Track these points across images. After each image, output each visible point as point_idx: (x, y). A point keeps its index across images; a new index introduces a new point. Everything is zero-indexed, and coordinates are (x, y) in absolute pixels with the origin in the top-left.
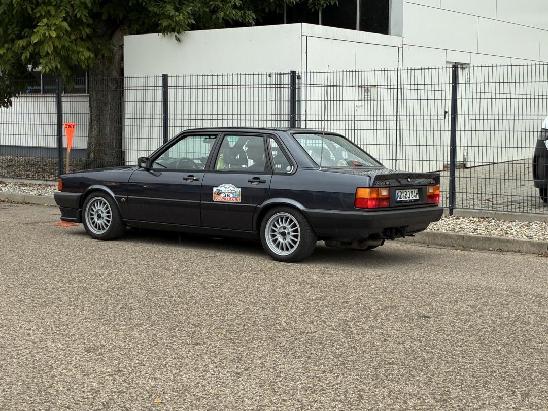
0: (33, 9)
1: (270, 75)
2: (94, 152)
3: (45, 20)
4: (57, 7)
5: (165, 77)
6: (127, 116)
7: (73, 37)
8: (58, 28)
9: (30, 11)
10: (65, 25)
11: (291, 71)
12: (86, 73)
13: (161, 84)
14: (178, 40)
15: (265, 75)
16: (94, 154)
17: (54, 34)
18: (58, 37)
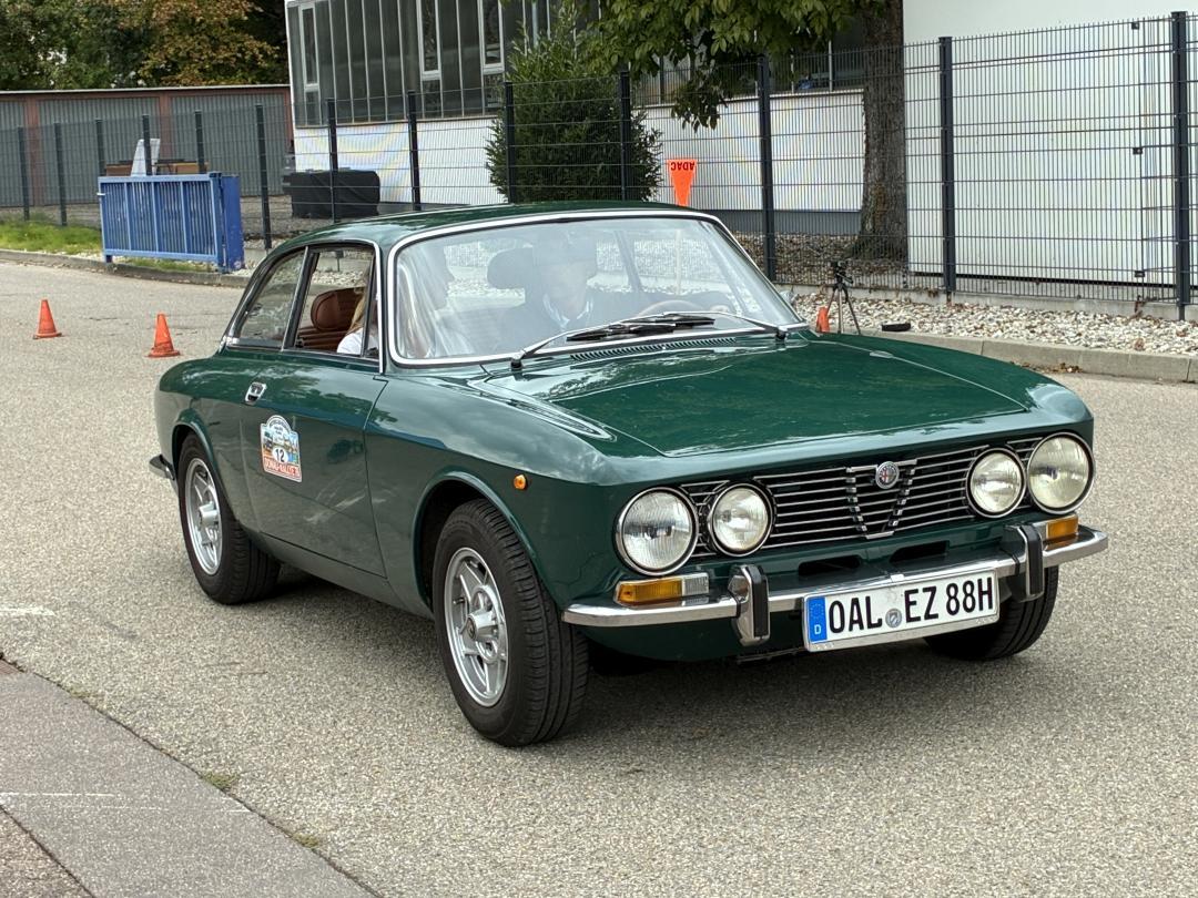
1: (1135, 26)
2: (874, 218)
5: (945, 44)
6: (909, 134)
11: (1173, 13)
12: (830, 44)
13: (937, 62)
15: (1126, 26)
16: (874, 223)
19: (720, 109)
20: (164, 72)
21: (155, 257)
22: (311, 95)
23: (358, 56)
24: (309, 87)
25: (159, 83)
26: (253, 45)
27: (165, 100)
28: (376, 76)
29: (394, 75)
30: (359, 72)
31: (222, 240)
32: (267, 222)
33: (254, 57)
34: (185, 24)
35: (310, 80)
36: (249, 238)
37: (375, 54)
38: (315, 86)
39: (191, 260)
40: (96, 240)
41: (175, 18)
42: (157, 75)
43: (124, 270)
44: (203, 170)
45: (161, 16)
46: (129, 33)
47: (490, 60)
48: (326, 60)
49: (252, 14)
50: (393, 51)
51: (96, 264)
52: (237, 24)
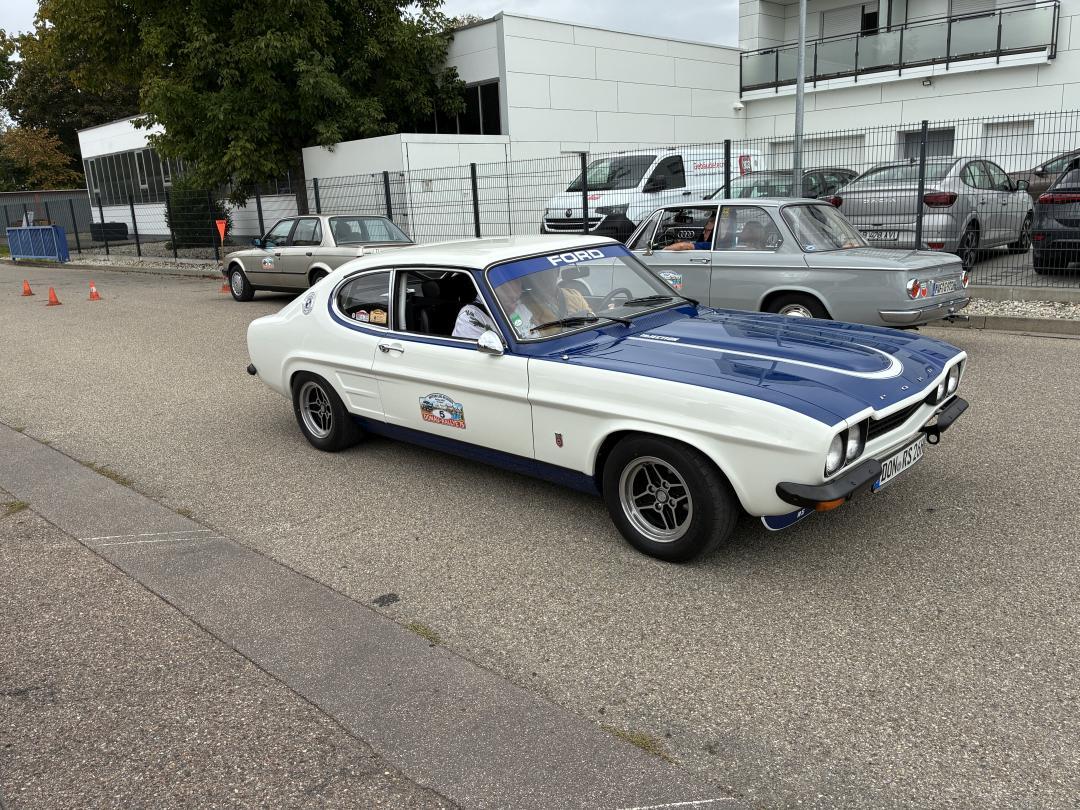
0: (227, 134)
1: (373, 176)
3: (232, 143)
4: (245, 130)
7: (263, 153)
8: (243, 148)
9: (223, 135)
10: (248, 145)
11: (383, 172)
14: (330, 150)
15: (370, 176)
17: (239, 153)
18: (244, 154)
19: (247, 201)
20: (37, 184)
21: (33, 257)
22: (97, 194)
23: (114, 179)
24: (95, 191)
25: (34, 189)
26: (74, 174)
27: (37, 196)
28: (122, 187)
29: (129, 187)
30: (115, 186)
31: (59, 250)
32: (78, 243)
33: (75, 179)
34: (42, 166)
35: (96, 187)
36: (72, 249)
37: (121, 178)
38: (98, 191)
39: (49, 259)
40: (8, 252)
41: (39, 164)
42: (34, 185)
43: (21, 263)
44: (50, 224)
45: (33, 162)
46: (20, 169)
47: (166, 181)
48: (101, 180)
49: (72, 162)
50: (128, 178)
51: (9, 261)
52: (67, 166)
